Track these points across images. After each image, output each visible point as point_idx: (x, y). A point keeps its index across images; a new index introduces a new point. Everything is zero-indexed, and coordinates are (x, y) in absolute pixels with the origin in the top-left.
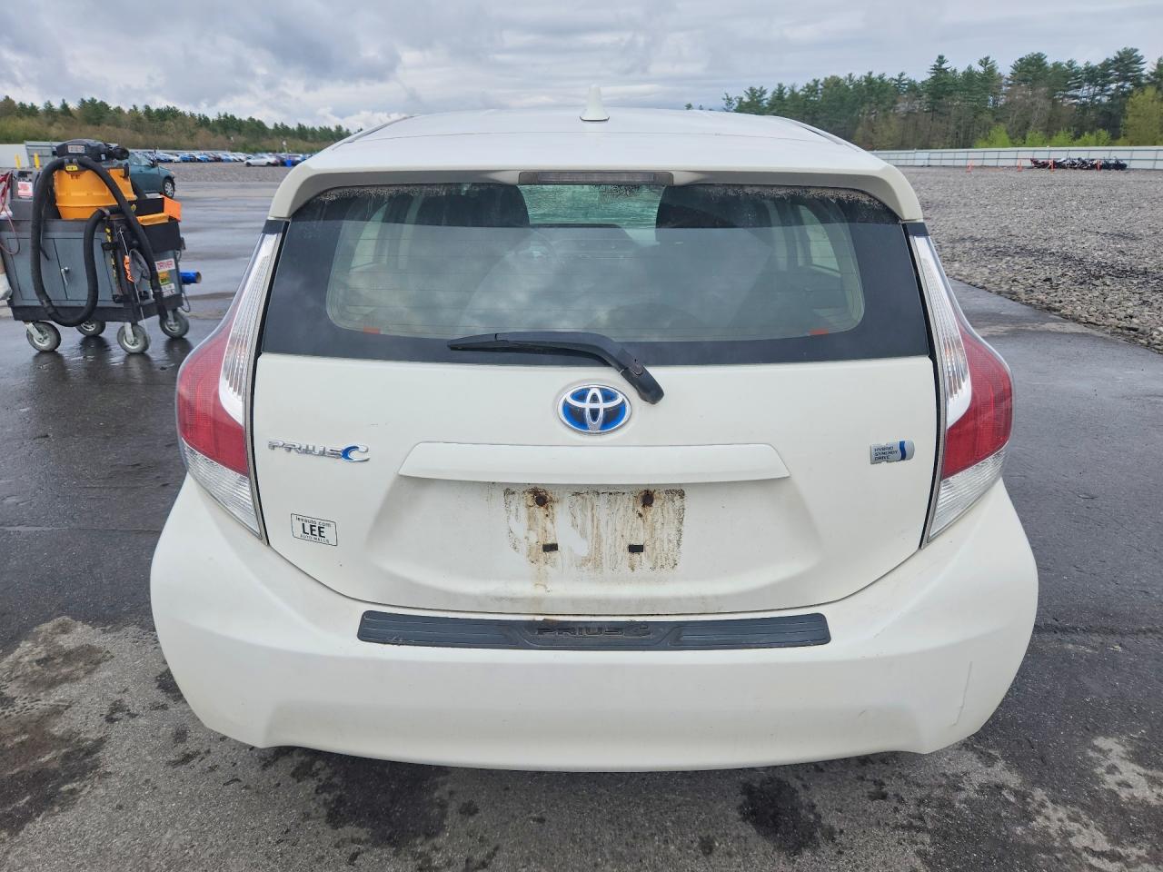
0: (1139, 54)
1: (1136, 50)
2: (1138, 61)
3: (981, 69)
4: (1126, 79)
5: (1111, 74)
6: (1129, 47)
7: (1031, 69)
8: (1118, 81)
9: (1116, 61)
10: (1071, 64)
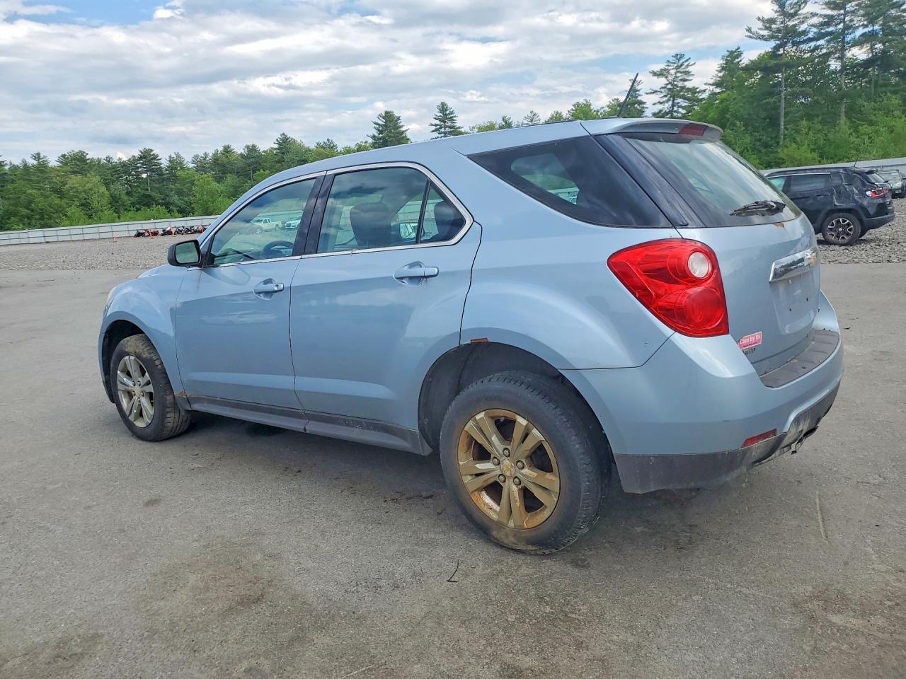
0: (155, 152)
1: (152, 150)
2: (155, 157)
3: (35, 162)
4: (153, 171)
5: (140, 167)
6: (147, 148)
7: (77, 163)
8: (146, 172)
9: (141, 158)
10: (109, 159)
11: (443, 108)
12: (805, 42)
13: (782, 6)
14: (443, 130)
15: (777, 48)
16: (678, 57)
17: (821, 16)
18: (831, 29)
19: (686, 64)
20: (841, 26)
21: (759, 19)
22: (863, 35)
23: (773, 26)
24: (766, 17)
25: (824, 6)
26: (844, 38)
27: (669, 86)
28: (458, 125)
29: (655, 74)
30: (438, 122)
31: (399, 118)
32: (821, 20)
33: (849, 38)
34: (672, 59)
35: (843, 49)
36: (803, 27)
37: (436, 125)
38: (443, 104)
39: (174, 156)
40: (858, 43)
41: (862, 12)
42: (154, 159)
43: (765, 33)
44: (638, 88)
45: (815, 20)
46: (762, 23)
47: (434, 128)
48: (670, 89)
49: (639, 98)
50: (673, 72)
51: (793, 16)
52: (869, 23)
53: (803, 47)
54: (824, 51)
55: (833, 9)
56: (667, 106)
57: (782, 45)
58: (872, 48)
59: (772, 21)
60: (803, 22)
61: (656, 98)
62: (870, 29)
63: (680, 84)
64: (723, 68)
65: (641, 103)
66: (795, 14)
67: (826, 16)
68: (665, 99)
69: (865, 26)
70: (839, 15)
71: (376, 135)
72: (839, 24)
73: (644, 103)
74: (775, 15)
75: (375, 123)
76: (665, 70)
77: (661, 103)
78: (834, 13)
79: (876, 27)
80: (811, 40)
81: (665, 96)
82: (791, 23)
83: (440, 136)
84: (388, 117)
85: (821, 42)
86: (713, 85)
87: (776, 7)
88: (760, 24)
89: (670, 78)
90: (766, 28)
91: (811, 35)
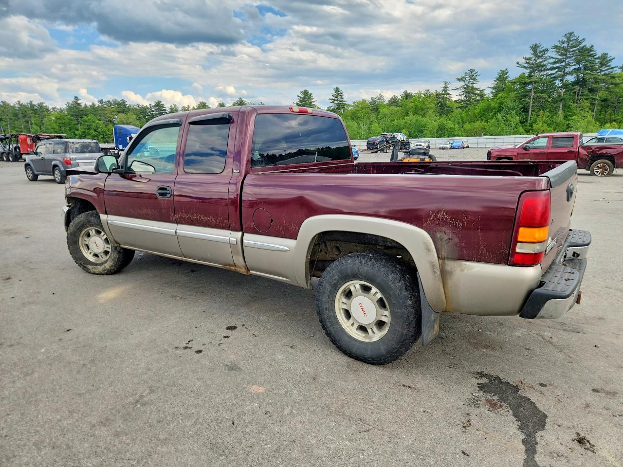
11: (337, 90)
12: (544, 70)
13: (535, 51)
14: (336, 102)
15: (531, 72)
16: (471, 71)
17: (554, 58)
18: (558, 65)
19: (475, 75)
20: (563, 64)
21: (524, 58)
22: (574, 69)
23: (531, 62)
24: (527, 57)
25: (556, 53)
26: (564, 71)
27: (465, 86)
28: (344, 100)
29: (458, 79)
30: (334, 98)
31: (311, 94)
32: (554, 60)
33: (567, 70)
34: (468, 72)
35: (563, 76)
36: (545, 63)
37: (332, 99)
38: (337, 88)
39: (173, 106)
40: (570, 73)
41: (574, 57)
42: (162, 107)
43: (526, 65)
44: (448, 86)
45: (552, 61)
46: (524, 60)
47: (331, 101)
48: (465, 88)
49: (448, 92)
50: (468, 79)
51: (540, 57)
52: (577, 63)
53: (543, 73)
54: (554, 76)
55: (560, 55)
56: (463, 98)
57: (534, 71)
58: (578, 77)
59: (530, 59)
60: (545, 61)
61: (458, 92)
62: (577, 66)
63: (471, 85)
64: (497, 79)
65: (448, 94)
66: (542, 56)
67: (556, 58)
68: (462, 93)
69: (576, 65)
70: (563, 58)
71: (299, 103)
72: (562, 62)
73: (451, 95)
74: (531, 56)
75: (298, 96)
76: (464, 78)
77: (460, 95)
78: (560, 57)
79: (581, 66)
80: (548, 70)
81: (463, 91)
82: (539, 61)
83: (334, 105)
84: (306, 93)
85: (554, 72)
86: (492, 88)
87: (532, 52)
88: (524, 61)
89: (466, 82)
90: (527, 63)
91: (548, 68)
